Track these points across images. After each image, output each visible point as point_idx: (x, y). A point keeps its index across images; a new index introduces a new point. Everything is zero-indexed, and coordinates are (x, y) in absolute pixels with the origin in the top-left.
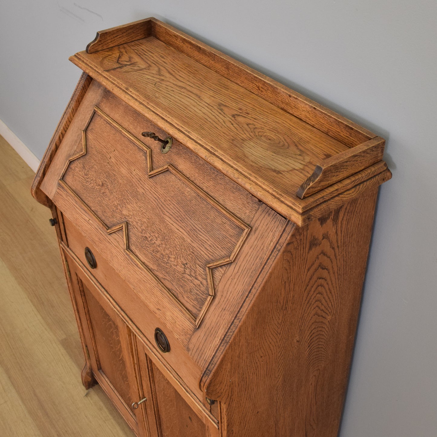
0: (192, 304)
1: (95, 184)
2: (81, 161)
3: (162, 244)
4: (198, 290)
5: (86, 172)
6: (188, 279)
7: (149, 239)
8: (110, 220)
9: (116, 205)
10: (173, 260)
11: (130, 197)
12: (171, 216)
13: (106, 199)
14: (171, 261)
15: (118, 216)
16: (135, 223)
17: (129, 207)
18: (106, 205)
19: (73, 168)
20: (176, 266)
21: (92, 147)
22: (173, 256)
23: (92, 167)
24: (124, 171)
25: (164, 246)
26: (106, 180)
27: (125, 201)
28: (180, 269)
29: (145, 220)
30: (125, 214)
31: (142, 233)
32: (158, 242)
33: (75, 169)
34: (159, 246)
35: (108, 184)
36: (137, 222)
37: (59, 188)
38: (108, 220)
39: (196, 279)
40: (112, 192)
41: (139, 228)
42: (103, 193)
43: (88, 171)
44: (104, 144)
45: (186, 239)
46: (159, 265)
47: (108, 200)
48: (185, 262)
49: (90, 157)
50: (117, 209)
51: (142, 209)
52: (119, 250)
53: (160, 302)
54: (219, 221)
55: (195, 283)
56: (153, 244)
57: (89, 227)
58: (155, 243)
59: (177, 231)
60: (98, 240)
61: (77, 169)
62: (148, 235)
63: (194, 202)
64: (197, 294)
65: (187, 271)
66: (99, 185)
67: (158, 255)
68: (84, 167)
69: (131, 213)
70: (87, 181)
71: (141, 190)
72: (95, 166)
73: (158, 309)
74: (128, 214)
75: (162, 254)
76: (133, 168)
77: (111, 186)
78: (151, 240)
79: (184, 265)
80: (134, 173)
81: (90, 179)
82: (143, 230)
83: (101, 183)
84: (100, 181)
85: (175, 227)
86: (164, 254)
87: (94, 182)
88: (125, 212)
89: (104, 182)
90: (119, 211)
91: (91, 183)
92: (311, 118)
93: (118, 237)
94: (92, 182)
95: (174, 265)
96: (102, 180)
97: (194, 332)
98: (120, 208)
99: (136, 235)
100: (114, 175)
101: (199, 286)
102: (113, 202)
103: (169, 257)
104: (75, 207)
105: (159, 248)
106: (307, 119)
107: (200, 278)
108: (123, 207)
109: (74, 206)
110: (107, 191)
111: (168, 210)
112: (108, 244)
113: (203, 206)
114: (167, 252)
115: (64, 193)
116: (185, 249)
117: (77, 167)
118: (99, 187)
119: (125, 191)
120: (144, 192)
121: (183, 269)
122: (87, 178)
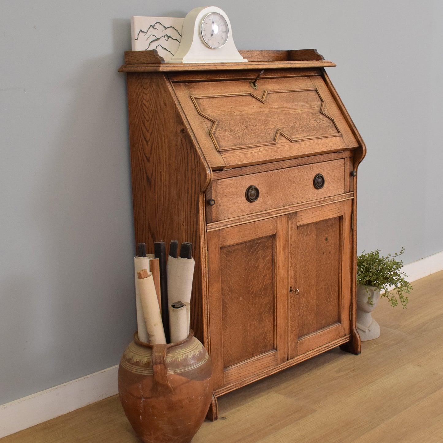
0: (332, 130)
1: (242, 131)
2: (219, 129)
3: (300, 122)
4: (328, 124)
5: (230, 131)
6: (321, 124)
7: (294, 126)
8: (269, 138)
9: (264, 128)
10: (310, 123)
11: (266, 119)
12: (290, 109)
13: (256, 131)
14: (310, 124)
15: (271, 132)
16: (281, 127)
17: (270, 123)
18: (260, 134)
19: (219, 136)
20: (313, 124)
21: (216, 116)
22: (309, 122)
23: (230, 125)
24: (249, 111)
25: (301, 122)
26: (246, 123)
27: (266, 123)
28: (315, 124)
29: (284, 121)
30: (273, 128)
31: (288, 127)
32: (298, 123)
33: (220, 135)
34: (300, 124)
35: (249, 124)
36: (282, 125)
37: (222, 154)
38: (269, 139)
39: (323, 121)
40: (255, 125)
41: (285, 126)
42: (251, 130)
43: (230, 129)
44: (222, 109)
45: (305, 111)
46: (308, 131)
47: (257, 130)
48: (314, 119)
49: (222, 121)
50: (267, 129)
51: (277, 118)
52: (288, 145)
53: (324, 143)
54: (306, 95)
55: (325, 123)
56: (297, 126)
57: (263, 152)
58: (297, 125)
59: (299, 112)
60: (274, 153)
61: (222, 134)
62: (291, 125)
63: (291, 96)
64: (329, 125)
65: (318, 121)
66: (245, 129)
67: (304, 128)
68: (225, 130)
69: (275, 124)
70: (236, 134)
71: (267, 112)
72: (231, 123)
73: (326, 147)
74: (274, 127)
75: (305, 126)
76: (252, 107)
77: (251, 123)
78: (295, 125)
79: (315, 121)
80: (255, 108)
81: (236, 131)
82: (287, 126)
83: (245, 127)
84: (243, 127)
85: (296, 111)
86: (305, 125)
87: (240, 130)
88: (272, 127)
89: (246, 125)
90: (268, 129)
91: (239, 133)
92: (260, 58)
93: (281, 140)
94: (239, 131)
95: (312, 125)
96: (243, 125)
97: (343, 138)
98: (268, 128)
99: (288, 131)
100: (247, 117)
101: (326, 122)
102: (261, 129)
103: (308, 124)
104: (245, 153)
105: (301, 125)
106: (258, 59)
107: (324, 119)
108: (268, 126)
109: (243, 153)
110: (252, 127)
111: (286, 108)
112: (280, 149)
113: (295, 94)
114: (305, 123)
115: (230, 153)
116: (309, 115)
117: (220, 134)
118: (246, 130)
119: (261, 119)
120: (269, 111)
121: (316, 123)
122: (234, 132)
